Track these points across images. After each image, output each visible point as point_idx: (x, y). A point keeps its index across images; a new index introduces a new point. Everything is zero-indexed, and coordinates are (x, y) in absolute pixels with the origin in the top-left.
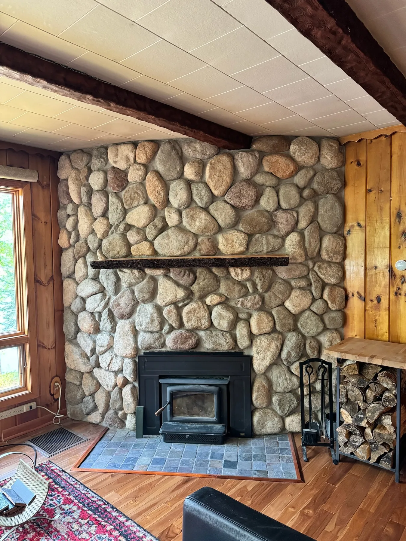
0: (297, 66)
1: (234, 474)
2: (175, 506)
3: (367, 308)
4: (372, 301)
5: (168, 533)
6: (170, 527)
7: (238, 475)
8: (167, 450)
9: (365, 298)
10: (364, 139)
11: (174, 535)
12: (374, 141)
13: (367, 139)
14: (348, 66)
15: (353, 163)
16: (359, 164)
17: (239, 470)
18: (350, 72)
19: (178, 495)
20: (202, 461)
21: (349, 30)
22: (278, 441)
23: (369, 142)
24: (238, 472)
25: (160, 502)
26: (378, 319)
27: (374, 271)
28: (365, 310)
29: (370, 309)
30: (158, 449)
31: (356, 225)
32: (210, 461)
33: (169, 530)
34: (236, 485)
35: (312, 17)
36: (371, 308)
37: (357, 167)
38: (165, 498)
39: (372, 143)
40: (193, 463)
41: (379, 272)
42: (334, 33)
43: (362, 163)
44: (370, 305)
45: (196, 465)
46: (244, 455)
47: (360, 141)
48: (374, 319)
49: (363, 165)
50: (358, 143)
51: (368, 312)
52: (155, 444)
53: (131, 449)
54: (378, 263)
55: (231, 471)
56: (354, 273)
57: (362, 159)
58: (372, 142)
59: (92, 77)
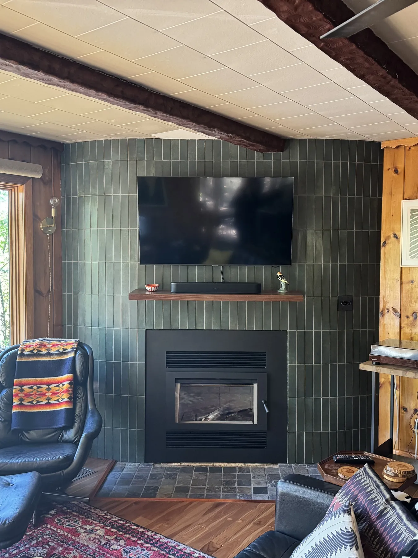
0: (345, 89)
1: (266, 499)
2: (210, 526)
3: (402, 325)
4: (408, 317)
5: (208, 548)
6: (209, 543)
7: (270, 499)
8: (189, 479)
9: (400, 315)
10: (402, 145)
11: (214, 549)
12: (412, 148)
13: (405, 146)
14: (393, 97)
15: (390, 170)
16: (396, 171)
17: (270, 495)
18: (395, 101)
19: (211, 517)
20: (229, 488)
21: (397, 76)
22: (307, 468)
23: (407, 148)
24: (269, 497)
25: (194, 524)
26: (414, 336)
27: (411, 285)
28: (401, 327)
29: (406, 326)
30: (178, 478)
31: (392, 235)
32: (238, 488)
33: (209, 545)
34: (269, 508)
35: (368, 68)
36: (407, 324)
37: (394, 175)
38: (198, 520)
39: (411, 151)
40: (220, 490)
41: (416, 287)
42: (385, 78)
43: (399, 170)
44: (405, 321)
45: (224, 492)
46: (274, 481)
47: (398, 147)
48: (410, 337)
49: (401, 172)
50: (396, 150)
51: (404, 329)
52: (174, 474)
53: (148, 479)
54: (414, 277)
55: (263, 496)
56: (389, 288)
57: (400, 166)
58: (410, 149)
59: (144, 88)
